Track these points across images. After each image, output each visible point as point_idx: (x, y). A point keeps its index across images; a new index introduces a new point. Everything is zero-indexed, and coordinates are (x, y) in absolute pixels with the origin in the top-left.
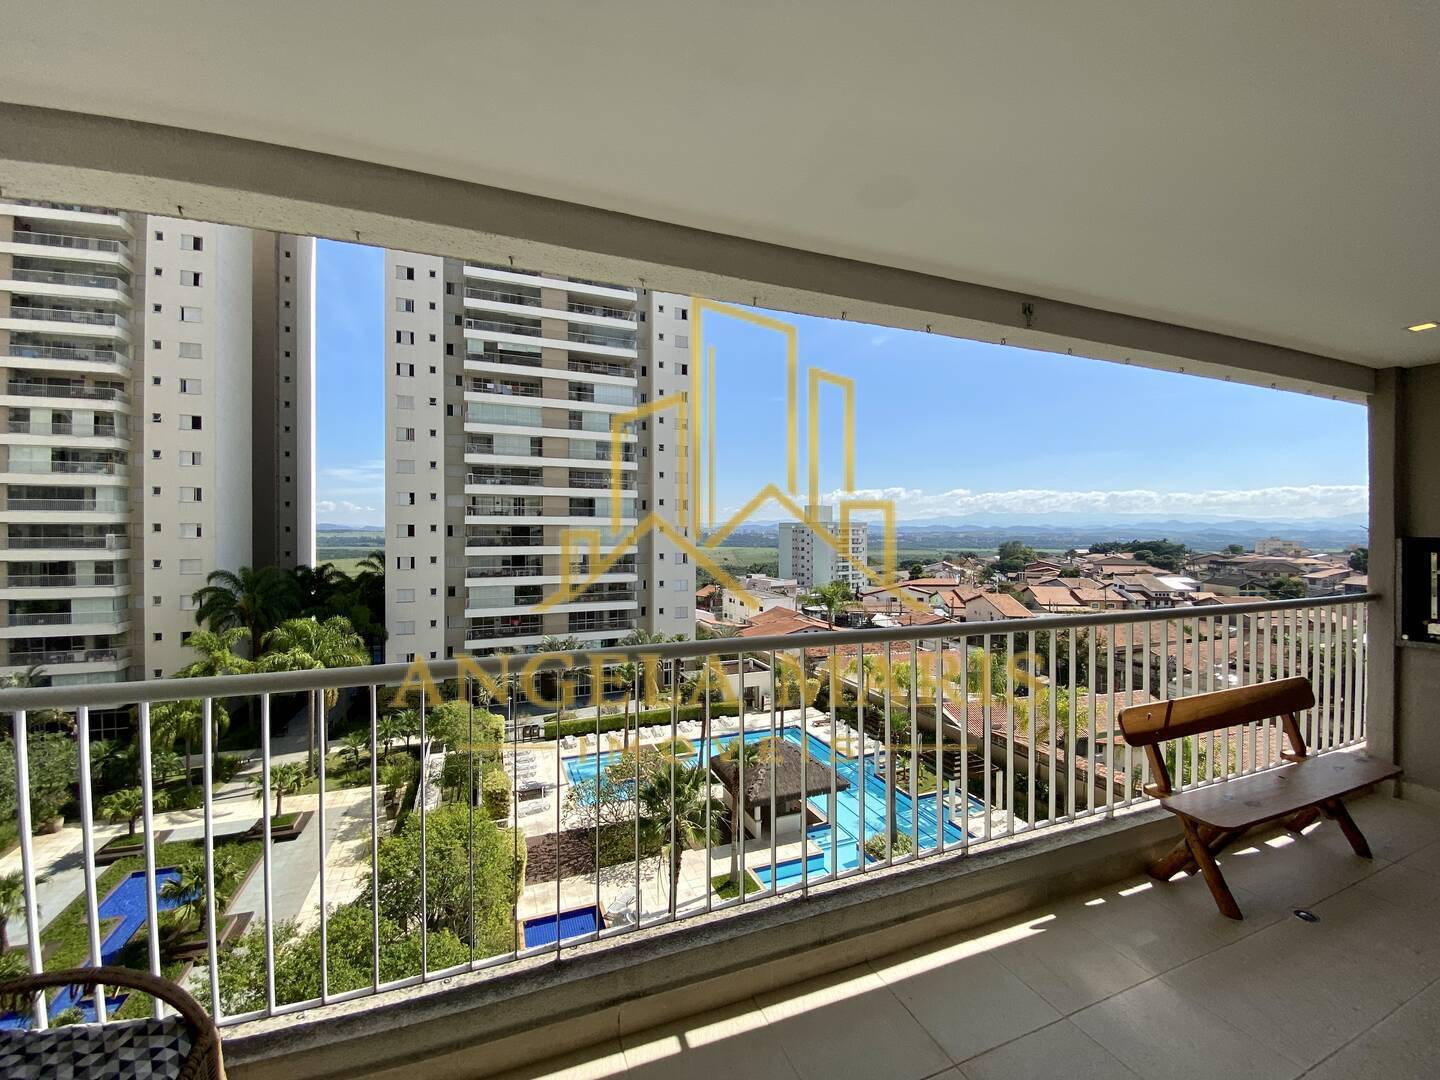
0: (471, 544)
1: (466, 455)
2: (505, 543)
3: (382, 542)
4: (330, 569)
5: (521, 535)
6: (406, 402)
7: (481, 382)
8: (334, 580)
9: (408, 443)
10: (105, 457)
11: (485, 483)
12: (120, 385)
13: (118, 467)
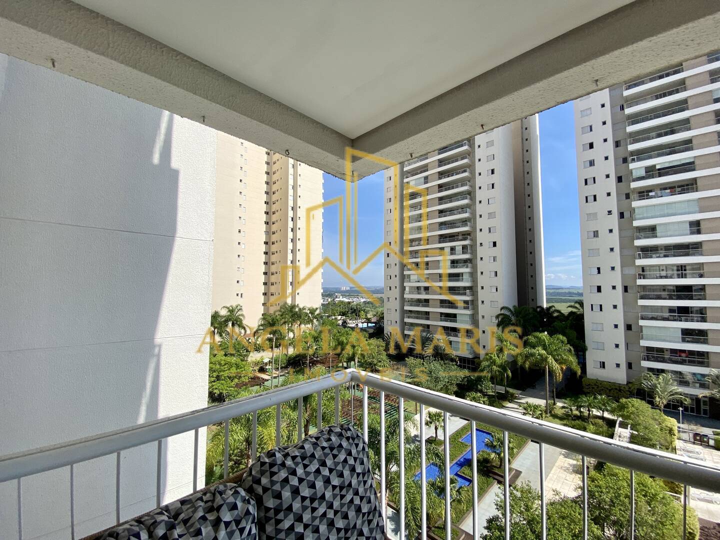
0: (642, 298)
1: (635, 241)
2: (671, 298)
3: (581, 295)
4: (553, 308)
5: (685, 292)
6: (593, 216)
7: (644, 194)
8: (556, 314)
9: (595, 239)
10: (466, 261)
11: (651, 257)
12: (469, 234)
13: (470, 265)
